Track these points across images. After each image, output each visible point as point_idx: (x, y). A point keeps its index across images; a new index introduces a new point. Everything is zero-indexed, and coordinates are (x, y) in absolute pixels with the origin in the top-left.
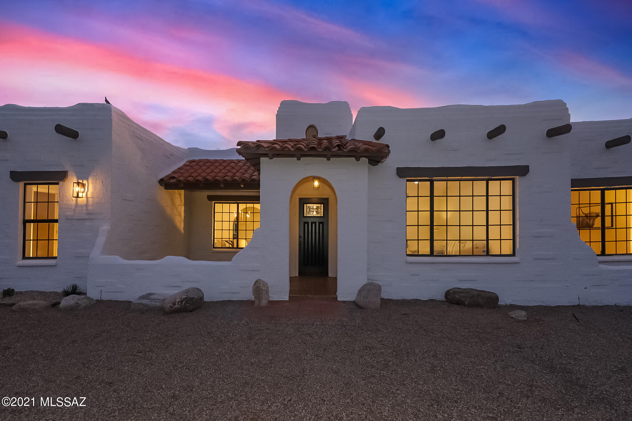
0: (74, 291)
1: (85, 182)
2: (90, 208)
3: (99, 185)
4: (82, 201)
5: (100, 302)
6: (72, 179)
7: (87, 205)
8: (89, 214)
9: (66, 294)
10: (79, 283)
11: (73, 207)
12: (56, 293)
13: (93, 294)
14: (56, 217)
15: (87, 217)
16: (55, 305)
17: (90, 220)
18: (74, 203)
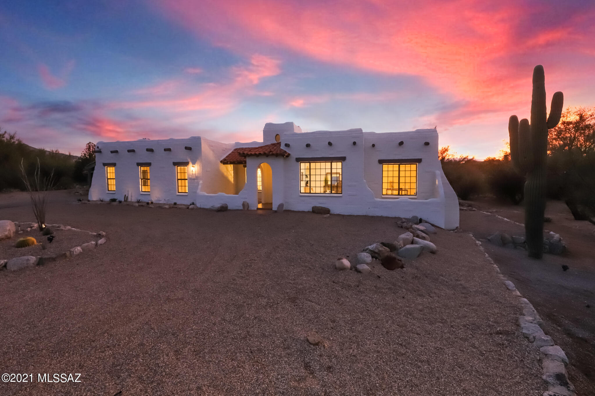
0: (193, 204)
1: (194, 166)
2: (196, 175)
3: (199, 167)
4: (194, 172)
5: (200, 208)
6: (190, 165)
7: (195, 174)
8: (196, 177)
9: (191, 205)
10: (194, 202)
11: (191, 175)
12: (188, 205)
13: (198, 205)
14: (187, 178)
15: (195, 178)
16: (188, 208)
17: (197, 179)
18: (191, 173)
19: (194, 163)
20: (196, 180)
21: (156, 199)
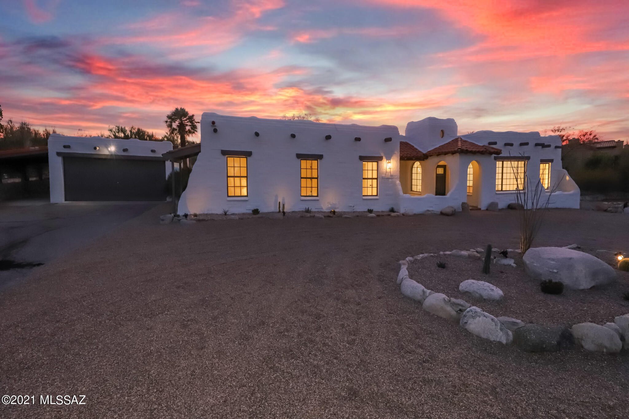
0: (392, 210)
1: (390, 161)
2: (392, 173)
3: (395, 163)
4: (389, 170)
6: (385, 160)
7: (390, 172)
11: (385, 173)
14: (376, 177)
15: (390, 177)
17: (391, 178)
18: (385, 171)
19: (389, 158)
20: (390, 180)
21: (330, 206)
